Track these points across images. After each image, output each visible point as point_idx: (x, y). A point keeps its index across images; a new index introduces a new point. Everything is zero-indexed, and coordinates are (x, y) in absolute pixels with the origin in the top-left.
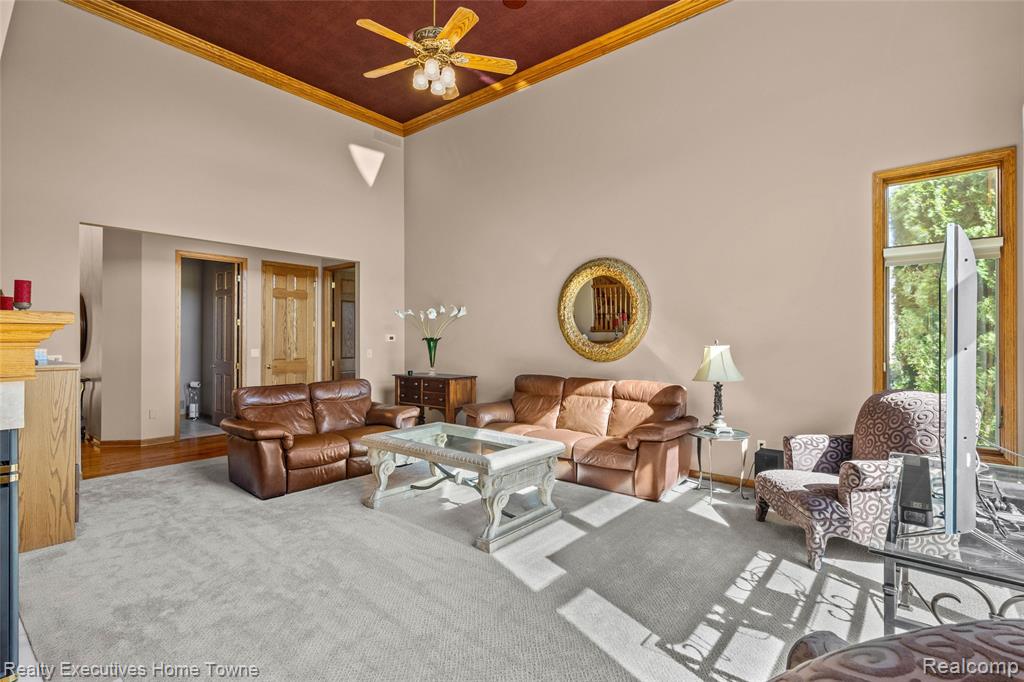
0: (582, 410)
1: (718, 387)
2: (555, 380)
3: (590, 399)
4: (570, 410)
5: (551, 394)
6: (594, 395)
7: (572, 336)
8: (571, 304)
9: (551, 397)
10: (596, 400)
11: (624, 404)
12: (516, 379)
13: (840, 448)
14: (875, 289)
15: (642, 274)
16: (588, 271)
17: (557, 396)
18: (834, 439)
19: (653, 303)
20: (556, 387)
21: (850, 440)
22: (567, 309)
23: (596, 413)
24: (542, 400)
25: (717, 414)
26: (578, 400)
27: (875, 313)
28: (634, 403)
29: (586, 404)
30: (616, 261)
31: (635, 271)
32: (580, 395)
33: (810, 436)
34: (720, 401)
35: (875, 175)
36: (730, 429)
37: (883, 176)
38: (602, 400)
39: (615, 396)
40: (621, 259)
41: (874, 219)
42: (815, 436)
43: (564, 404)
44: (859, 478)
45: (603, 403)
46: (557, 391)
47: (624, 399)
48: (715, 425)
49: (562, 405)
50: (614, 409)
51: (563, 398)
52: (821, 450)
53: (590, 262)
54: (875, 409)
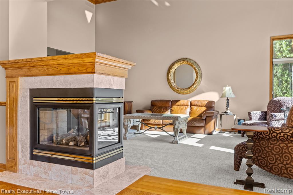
0: (180, 110)
1: (228, 100)
2: (168, 101)
3: (182, 107)
4: (175, 111)
5: (166, 106)
6: (183, 105)
7: (173, 86)
8: (172, 74)
9: (167, 107)
10: (184, 107)
11: (195, 108)
12: (151, 102)
13: (263, 114)
14: (270, 70)
15: (199, 64)
16: (180, 62)
17: (169, 107)
18: (262, 112)
19: (203, 73)
20: (168, 103)
21: (266, 112)
22: (171, 76)
23: (185, 111)
24: (163, 108)
25: (227, 108)
26: (178, 107)
27: (270, 77)
28: (199, 107)
29: (181, 108)
30: (190, 59)
31: (197, 63)
32: (178, 105)
33: (256, 112)
34: (228, 104)
35: (270, 37)
36: (231, 112)
37: (273, 38)
38: (186, 107)
39: (191, 105)
40: (192, 59)
41: (270, 50)
42: (257, 112)
43: (172, 109)
44: (273, 117)
45: (187, 108)
46: (169, 105)
47: (195, 106)
48: (227, 111)
49: (171, 109)
50: (191, 109)
51: (171, 107)
52: (259, 115)
53: (180, 59)
54: (273, 102)
